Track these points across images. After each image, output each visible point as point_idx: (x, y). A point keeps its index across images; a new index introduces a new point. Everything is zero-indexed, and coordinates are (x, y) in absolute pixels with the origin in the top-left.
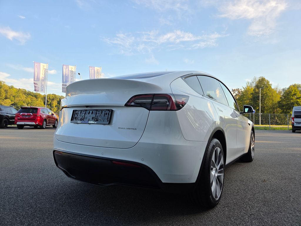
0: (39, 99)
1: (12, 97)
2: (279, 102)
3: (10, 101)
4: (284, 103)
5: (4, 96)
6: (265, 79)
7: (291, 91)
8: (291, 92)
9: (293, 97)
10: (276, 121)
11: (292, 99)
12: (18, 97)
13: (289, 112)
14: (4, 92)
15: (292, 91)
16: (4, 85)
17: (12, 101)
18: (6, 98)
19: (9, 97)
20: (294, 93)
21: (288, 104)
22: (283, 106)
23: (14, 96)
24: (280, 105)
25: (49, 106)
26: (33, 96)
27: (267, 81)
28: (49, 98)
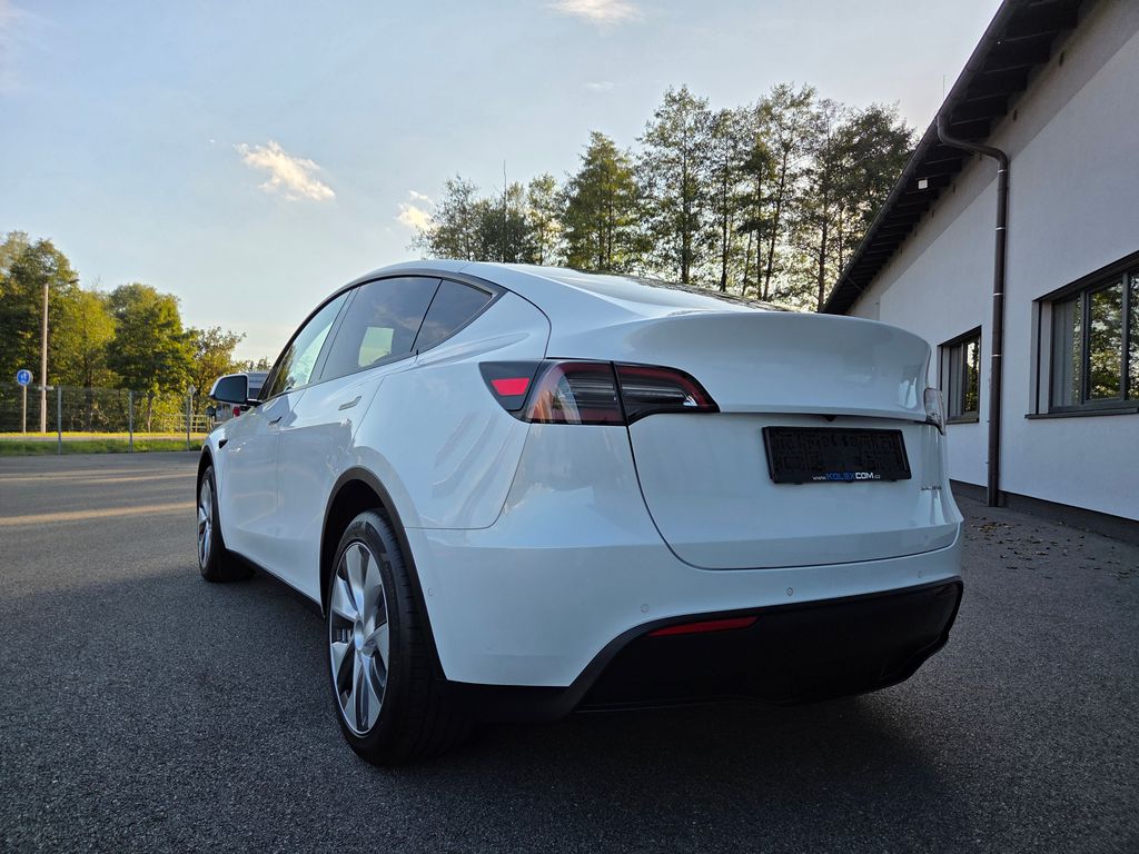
2: (112, 347)
4: (129, 350)
6: (51, 245)
7: (157, 310)
8: (158, 316)
9: (161, 331)
10: (96, 417)
11: (158, 340)
13: (147, 386)
15: (160, 310)
20: (165, 318)
21: (143, 357)
22: (128, 361)
24: (115, 356)
27: (61, 256)
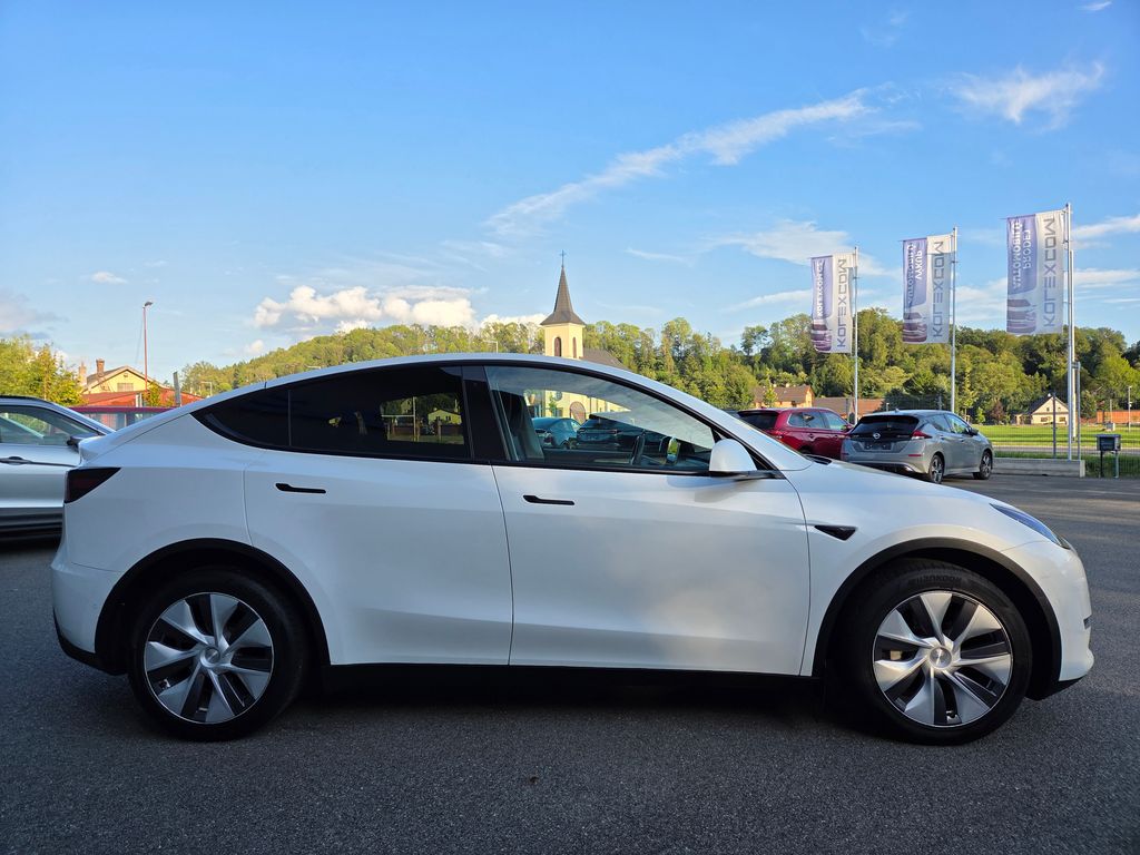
0: (1005, 355)
1: (908, 358)
3: (901, 372)
5: (883, 357)
12: (927, 354)
14: (886, 345)
16: (885, 319)
17: (907, 371)
18: (891, 363)
19: (899, 358)
23: (913, 355)
25: (1041, 376)
26: (979, 345)
28: (1046, 344)
